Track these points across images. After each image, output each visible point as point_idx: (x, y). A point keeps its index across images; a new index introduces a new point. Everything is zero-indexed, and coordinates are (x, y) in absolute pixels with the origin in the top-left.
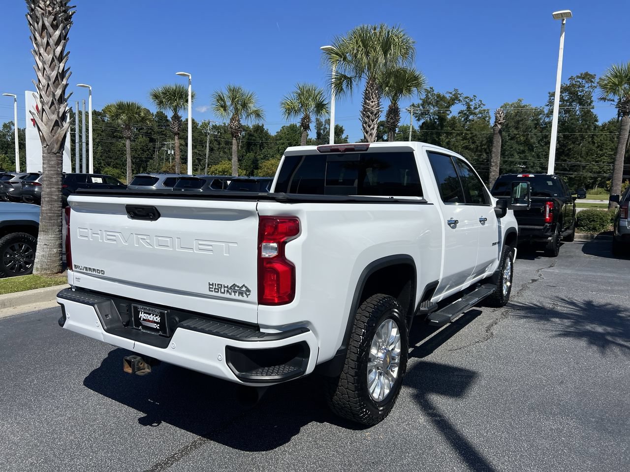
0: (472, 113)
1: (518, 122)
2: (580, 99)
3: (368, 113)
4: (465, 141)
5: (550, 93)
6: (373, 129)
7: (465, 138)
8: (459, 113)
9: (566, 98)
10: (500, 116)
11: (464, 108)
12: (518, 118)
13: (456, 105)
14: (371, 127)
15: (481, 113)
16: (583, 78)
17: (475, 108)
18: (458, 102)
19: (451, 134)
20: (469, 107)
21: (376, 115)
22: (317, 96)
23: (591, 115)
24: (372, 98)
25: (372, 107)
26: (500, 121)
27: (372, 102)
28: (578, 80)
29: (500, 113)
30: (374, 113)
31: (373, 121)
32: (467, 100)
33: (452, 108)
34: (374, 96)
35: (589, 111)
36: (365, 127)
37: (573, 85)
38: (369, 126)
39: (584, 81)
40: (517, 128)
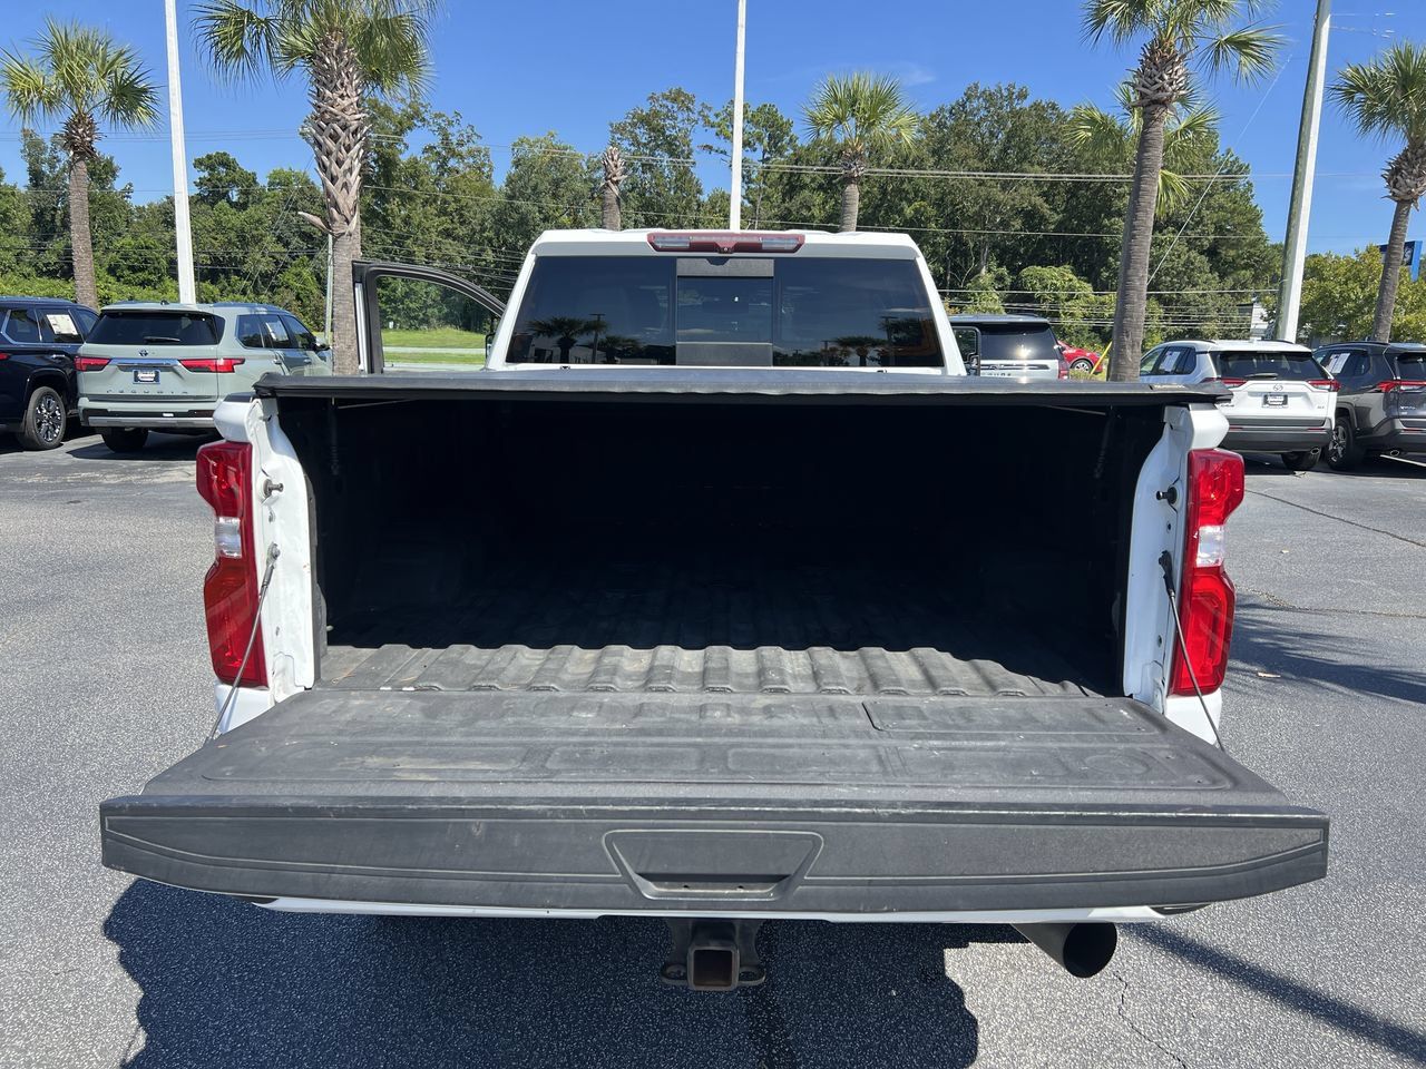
0: (454, 154)
1: (556, 183)
2: (670, 144)
3: (335, 126)
4: (443, 218)
5: (611, 125)
6: (350, 170)
7: (443, 212)
8: (426, 150)
9: (644, 141)
10: (616, 166)
11: (436, 141)
12: (555, 175)
13: (415, 130)
14: (345, 166)
15: (473, 157)
16: (674, 100)
17: (460, 144)
18: (420, 124)
19: (411, 199)
20: (446, 139)
21: (355, 132)
22: (112, 64)
23: (691, 181)
24: (342, 84)
25: (343, 110)
26: (615, 176)
27: (342, 96)
28: (665, 102)
29: (615, 157)
30: (352, 128)
31: (348, 149)
32: (440, 121)
33: (408, 137)
34: (346, 80)
35: (687, 171)
36: (328, 164)
37: (656, 114)
38: (339, 163)
39: (675, 106)
40: (555, 196)
